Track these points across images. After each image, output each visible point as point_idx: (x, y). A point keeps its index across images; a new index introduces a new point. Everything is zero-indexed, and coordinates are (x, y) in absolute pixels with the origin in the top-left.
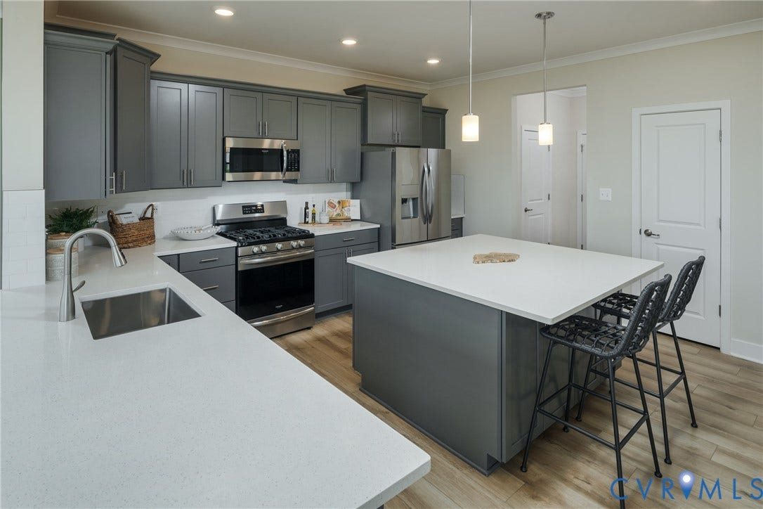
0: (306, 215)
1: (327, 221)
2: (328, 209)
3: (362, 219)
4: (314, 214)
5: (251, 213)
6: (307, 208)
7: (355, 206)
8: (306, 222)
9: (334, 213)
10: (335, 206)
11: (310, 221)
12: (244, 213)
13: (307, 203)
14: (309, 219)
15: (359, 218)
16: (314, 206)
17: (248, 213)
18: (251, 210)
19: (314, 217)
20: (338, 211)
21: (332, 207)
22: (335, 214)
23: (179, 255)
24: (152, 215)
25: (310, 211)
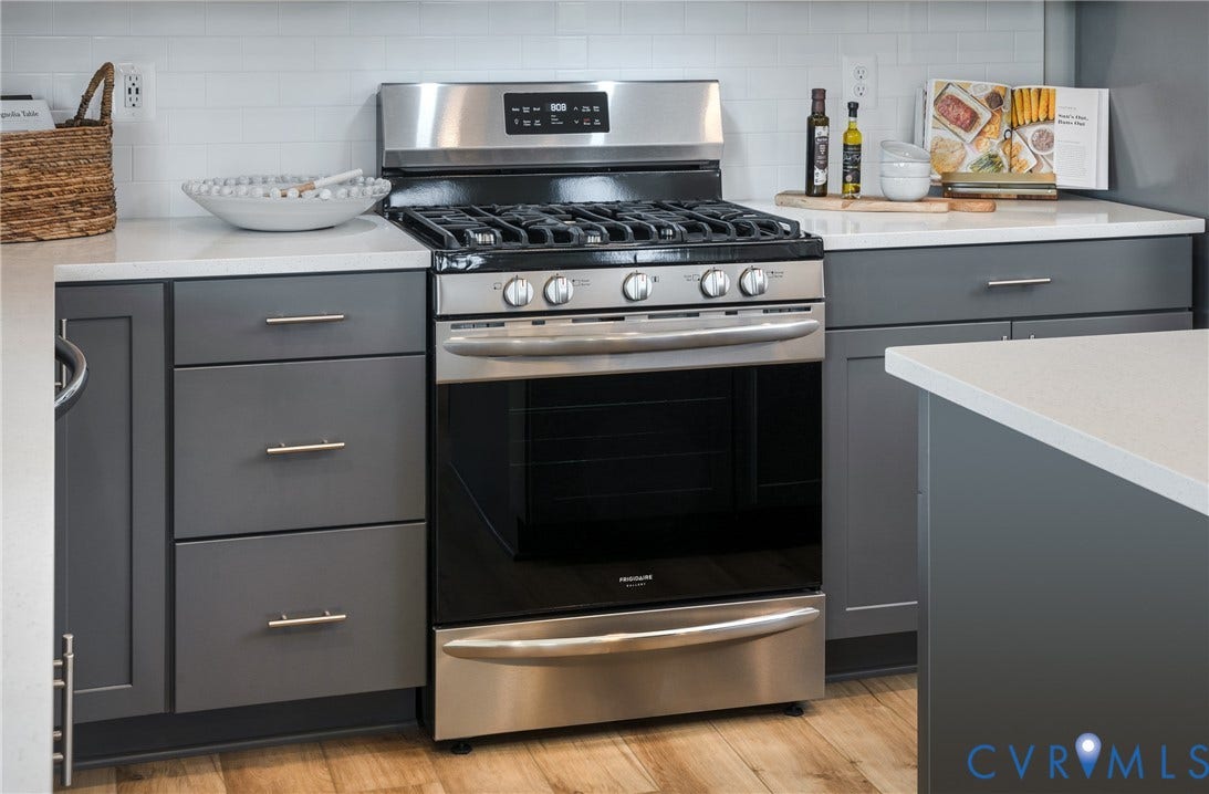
0: (814, 155)
1: (920, 186)
2: (935, 132)
3: (1117, 191)
4: (853, 153)
5: (548, 129)
6: (818, 118)
7: (1081, 121)
8: (814, 191)
9: (968, 155)
10: (974, 117)
11: (835, 186)
12: (512, 129)
13: (819, 96)
14: (831, 175)
15: (1103, 184)
16: (853, 109)
17: (533, 130)
18: (545, 115)
19: (852, 168)
20: (991, 144)
21: (956, 121)
22: (973, 155)
23: (169, 284)
24: (106, 112)
25: (834, 135)
